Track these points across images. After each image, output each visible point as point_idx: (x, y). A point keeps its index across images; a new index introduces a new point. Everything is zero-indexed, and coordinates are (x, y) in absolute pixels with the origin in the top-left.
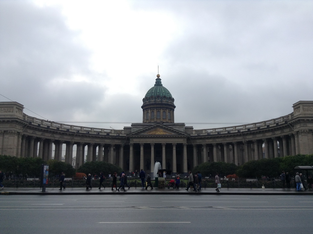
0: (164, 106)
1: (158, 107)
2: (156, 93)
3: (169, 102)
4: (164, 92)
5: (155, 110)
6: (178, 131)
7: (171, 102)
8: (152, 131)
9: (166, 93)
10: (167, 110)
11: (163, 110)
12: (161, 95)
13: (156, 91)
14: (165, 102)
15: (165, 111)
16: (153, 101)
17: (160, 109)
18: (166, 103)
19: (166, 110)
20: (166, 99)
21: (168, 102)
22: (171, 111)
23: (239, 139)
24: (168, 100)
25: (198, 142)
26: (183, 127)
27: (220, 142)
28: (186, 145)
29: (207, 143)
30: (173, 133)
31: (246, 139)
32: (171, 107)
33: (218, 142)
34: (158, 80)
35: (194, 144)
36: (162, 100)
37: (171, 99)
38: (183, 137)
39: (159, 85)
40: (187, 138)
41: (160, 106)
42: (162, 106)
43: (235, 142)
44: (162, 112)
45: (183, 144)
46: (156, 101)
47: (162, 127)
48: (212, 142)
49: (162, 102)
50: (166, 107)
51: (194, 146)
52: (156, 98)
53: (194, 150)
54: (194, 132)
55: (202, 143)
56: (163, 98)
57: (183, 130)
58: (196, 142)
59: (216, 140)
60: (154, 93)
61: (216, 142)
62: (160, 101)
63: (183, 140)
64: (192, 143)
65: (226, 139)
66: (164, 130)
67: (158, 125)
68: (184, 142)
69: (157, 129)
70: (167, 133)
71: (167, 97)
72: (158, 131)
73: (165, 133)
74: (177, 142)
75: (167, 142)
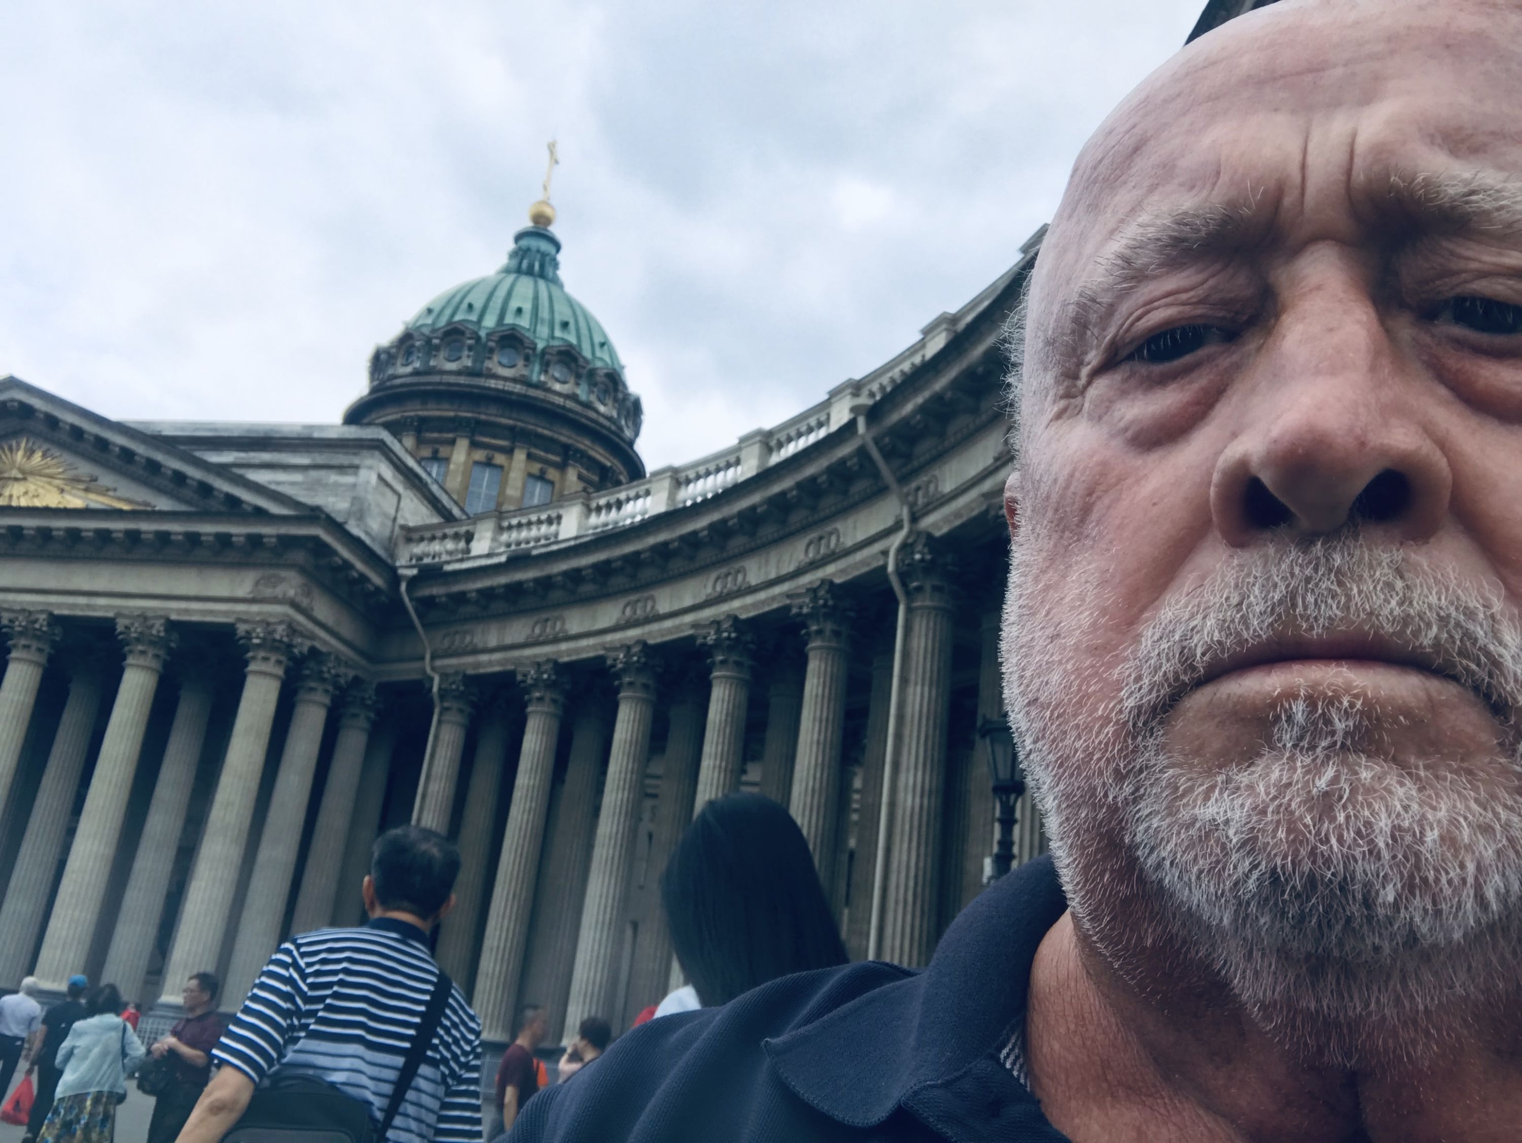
0: (490, 414)
1: (443, 424)
3: (557, 387)
7: (574, 397)
9: (544, 313)
10: (520, 456)
11: (474, 445)
14: (514, 380)
15: (500, 459)
17: (453, 442)
19: (509, 452)
20: (521, 363)
21: (539, 386)
22: (562, 467)
23: (860, 536)
24: (546, 372)
25: (493, 642)
26: (356, 461)
27: (689, 618)
28: (271, 645)
29: (569, 652)
30: (163, 504)
31: (926, 522)
32: (565, 436)
33: (668, 624)
34: (524, 243)
35: (444, 676)
36: (488, 364)
37: (584, 372)
38: (255, 541)
39: (519, 271)
40: (302, 570)
41: (452, 414)
42: (469, 415)
43: (813, 591)
44: (466, 463)
45: (242, 628)
46: (430, 371)
47: (53, 422)
48: (609, 638)
49: (481, 382)
50: (512, 429)
51: (435, 689)
52: (437, 348)
53: (436, 737)
54: (489, 535)
55: (528, 652)
56: (491, 351)
57: (349, 499)
58: (475, 651)
59: (653, 607)
60: (434, 315)
61: (647, 628)
62: (459, 373)
63: (257, 583)
64: (433, 657)
65: (740, 577)
66: (85, 468)
67: (13, 400)
68: (255, 608)
69: (11, 449)
70: (97, 501)
71: (541, 345)
72: (15, 473)
73: (75, 501)
74: (183, 605)
75: (70, 600)
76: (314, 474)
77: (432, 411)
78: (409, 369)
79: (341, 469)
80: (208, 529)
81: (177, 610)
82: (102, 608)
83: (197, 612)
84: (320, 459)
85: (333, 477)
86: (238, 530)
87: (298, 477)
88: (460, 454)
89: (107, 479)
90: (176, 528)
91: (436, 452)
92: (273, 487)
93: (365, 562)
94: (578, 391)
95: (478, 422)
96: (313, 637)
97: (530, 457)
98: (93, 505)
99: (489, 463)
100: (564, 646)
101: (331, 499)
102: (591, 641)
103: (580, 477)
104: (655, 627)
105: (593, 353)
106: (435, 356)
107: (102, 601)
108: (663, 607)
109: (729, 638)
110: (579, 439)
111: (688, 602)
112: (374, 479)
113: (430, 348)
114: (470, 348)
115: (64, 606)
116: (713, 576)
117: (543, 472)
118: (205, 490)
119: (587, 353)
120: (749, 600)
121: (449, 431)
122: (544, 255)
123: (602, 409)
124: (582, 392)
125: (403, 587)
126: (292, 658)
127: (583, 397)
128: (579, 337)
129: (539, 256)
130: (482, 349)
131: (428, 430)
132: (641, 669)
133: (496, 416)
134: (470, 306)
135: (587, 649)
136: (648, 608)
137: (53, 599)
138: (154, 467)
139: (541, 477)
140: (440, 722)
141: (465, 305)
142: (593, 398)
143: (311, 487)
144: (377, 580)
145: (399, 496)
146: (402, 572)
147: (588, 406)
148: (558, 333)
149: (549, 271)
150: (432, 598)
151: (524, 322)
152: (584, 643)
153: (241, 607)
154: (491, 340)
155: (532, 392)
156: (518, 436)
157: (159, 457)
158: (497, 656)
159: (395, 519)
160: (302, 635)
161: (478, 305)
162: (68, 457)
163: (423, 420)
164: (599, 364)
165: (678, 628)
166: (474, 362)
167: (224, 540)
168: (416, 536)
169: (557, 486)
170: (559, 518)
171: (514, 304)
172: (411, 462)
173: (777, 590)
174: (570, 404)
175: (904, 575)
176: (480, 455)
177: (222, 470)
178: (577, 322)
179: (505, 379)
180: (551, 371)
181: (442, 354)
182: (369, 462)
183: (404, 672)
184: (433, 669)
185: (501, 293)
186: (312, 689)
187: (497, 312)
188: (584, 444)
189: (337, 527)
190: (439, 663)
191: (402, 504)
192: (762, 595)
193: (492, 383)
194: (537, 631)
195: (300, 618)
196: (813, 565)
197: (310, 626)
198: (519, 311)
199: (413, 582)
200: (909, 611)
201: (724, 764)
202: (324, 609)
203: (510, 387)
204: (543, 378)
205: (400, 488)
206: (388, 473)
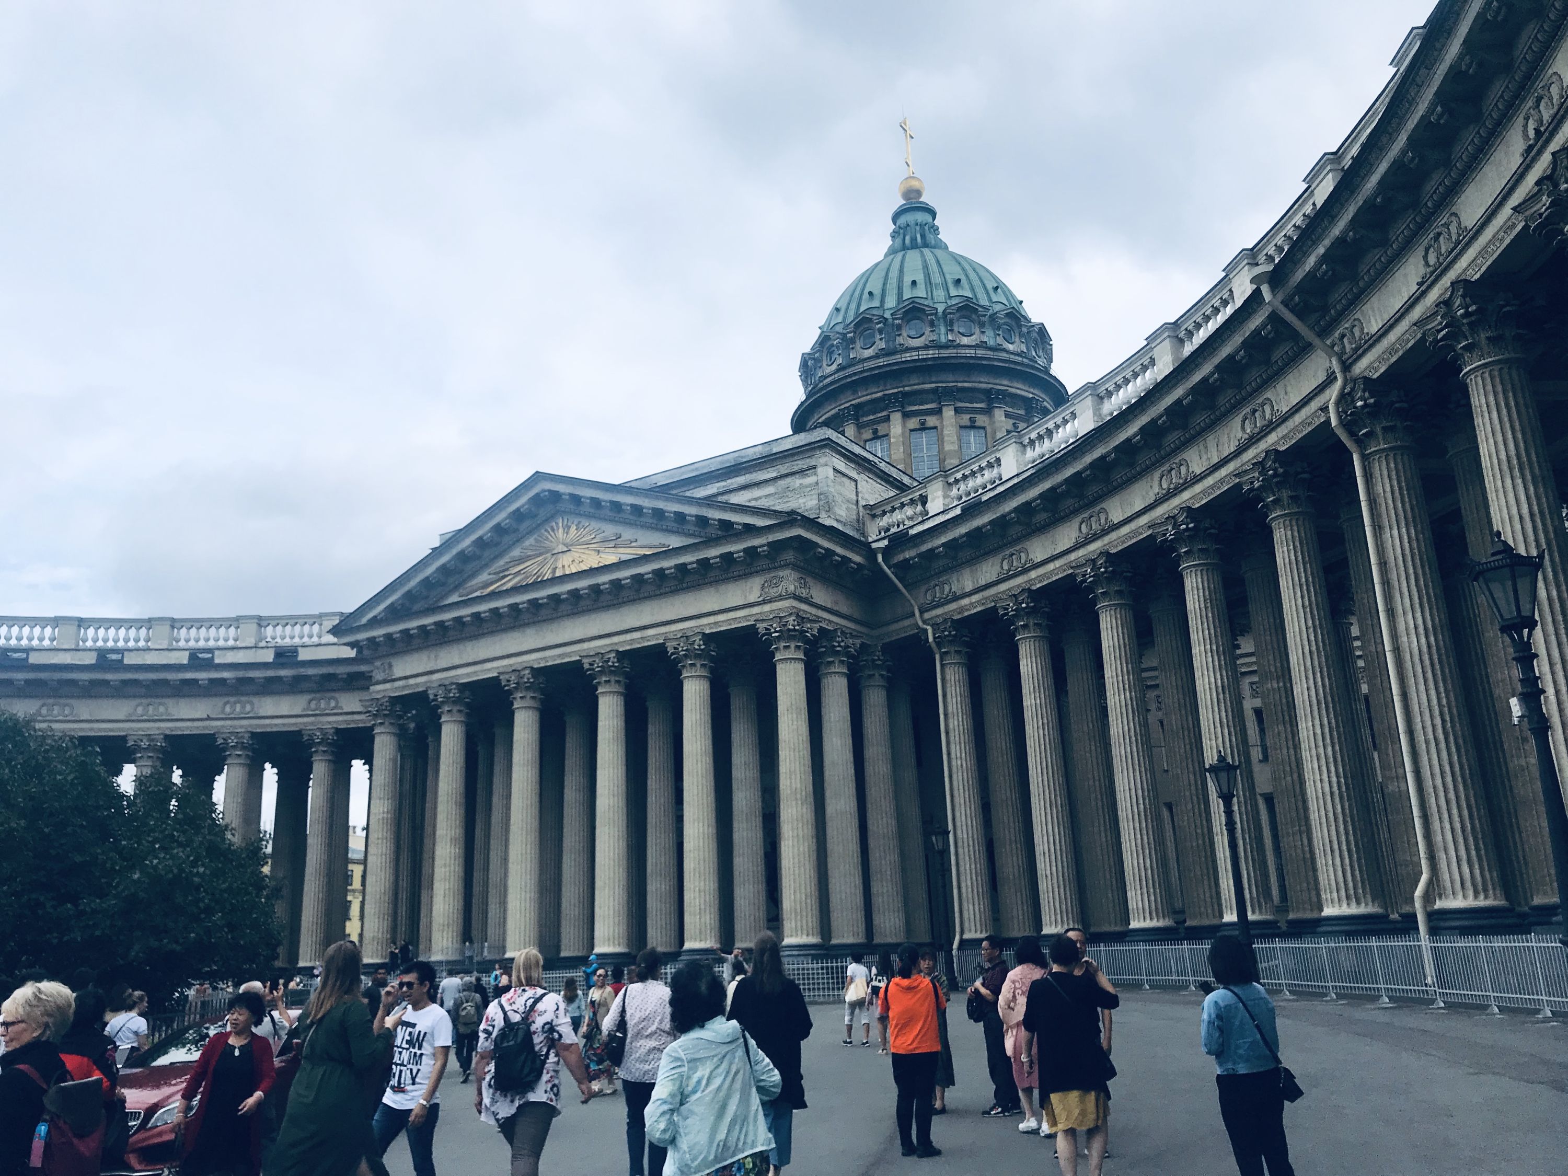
0: (913, 384)
1: (875, 406)
3: (965, 341)
7: (982, 345)
8: (521, 560)
9: (936, 278)
11: (906, 415)
12: (889, 302)
14: (926, 347)
15: (931, 421)
17: (887, 419)
18: (932, 355)
19: (938, 412)
20: (927, 330)
22: (988, 411)
23: (1295, 399)
24: (952, 330)
25: (969, 587)
26: (813, 462)
27: (1144, 520)
28: (787, 635)
29: (1040, 578)
30: (675, 542)
31: (1360, 368)
32: (983, 382)
33: (1125, 530)
34: (902, 220)
35: (935, 626)
36: (900, 340)
37: (986, 319)
38: (751, 552)
39: (904, 248)
40: (795, 567)
41: (880, 394)
42: (896, 391)
43: (1259, 465)
44: (903, 433)
45: (761, 627)
46: (853, 362)
47: (576, 500)
48: (1073, 556)
49: (897, 358)
50: (935, 391)
51: (931, 639)
52: (853, 341)
53: (943, 679)
54: (940, 493)
55: (1003, 587)
56: (899, 327)
57: (816, 497)
58: (956, 598)
59: (1107, 519)
60: (842, 312)
61: (1106, 539)
62: (877, 356)
63: (763, 588)
64: (921, 613)
65: (1183, 469)
66: (610, 530)
67: (544, 491)
68: (767, 608)
69: (553, 530)
70: (626, 553)
71: (941, 308)
72: (562, 548)
73: (610, 558)
74: (712, 619)
75: (628, 637)
76: (782, 483)
77: (863, 397)
78: (834, 367)
79: (801, 472)
80: (713, 553)
81: (709, 625)
82: (652, 637)
83: (724, 622)
84: (784, 469)
85: (797, 482)
86: (736, 547)
87: (770, 489)
88: (896, 427)
89: (628, 534)
90: (688, 558)
91: (875, 432)
92: (753, 504)
93: (843, 546)
94: (986, 339)
95: (905, 395)
96: (817, 620)
97: (957, 411)
98: (624, 558)
99: (923, 428)
100: (1033, 574)
101: (801, 501)
102: (1058, 563)
103: (1007, 415)
104: (1113, 536)
105: (990, 300)
106: (853, 348)
107: (651, 632)
108: (1116, 516)
109: (1187, 529)
110: (997, 381)
111: (1139, 506)
112: (831, 472)
113: (848, 343)
114: (880, 331)
115: (625, 643)
116: (1157, 475)
117: (972, 420)
118: (703, 521)
119: (984, 301)
120: (1198, 488)
121: (883, 410)
122: (922, 226)
123: (1011, 347)
124: (989, 337)
125: (880, 558)
126: (807, 641)
127: (991, 343)
128: (973, 289)
129: (918, 228)
130: (891, 328)
131: (863, 416)
132: (1111, 578)
133: (919, 384)
134: (870, 293)
135: (1055, 571)
136: (1103, 521)
137: (616, 639)
138: (659, 514)
139: (972, 426)
140: (942, 666)
141: (866, 295)
142: (1000, 340)
143: (782, 494)
144: (857, 559)
145: (856, 481)
146: (874, 545)
147: (998, 349)
148: (953, 293)
149: (930, 238)
150: (907, 561)
151: (921, 292)
152: (1051, 566)
153: (756, 610)
154: (897, 319)
155: (945, 353)
156: (942, 396)
157: (661, 505)
158: (975, 598)
159: (857, 501)
160: (811, 621)
161: (877, 292)
162: (595, 525)
163: (857, 407)
164: (997, 308)
165: (1135, 532)
166: (887, 342)
167: (728, 558)
168: (878, 511)
169: (989, 430)
170: (998, 460)
171: (907, 280)
172: (857, 450)
173: (1223, 472)
174: (981, 352)
175: (1350, 425)
176: (913, 423)
177: (709, 501)
178: (967, 276)
179: (917, 349)
180: (956, 329)
181: (859, 344)
182: (823, 460)
183: (899, 630)
184: (924, 622)
185: (894, 273)
186: (830, 663)
187: (896, 291)
188: (1003, 384)
189: (811, 523)
190: (927, 616)
191: (860, 489)
192: (1210, 481)
193: (907, 356)
194: (1006, 567)
195: (804, 607)
196: (1253, 440)
197: (813, 611)
198: (914, 283)
199: (886, 551)
200: (1364, 458)
201: (1214, 648)
202: (820, 595)
203: (923, 354)
204: (950, 338)
205: (853, 474)
206: (841, 464)
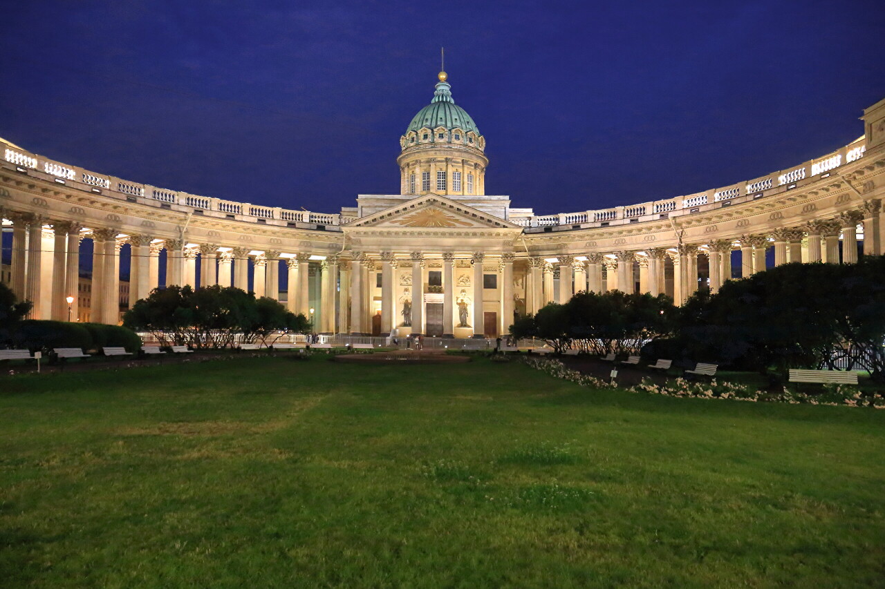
0: (456, 156)
2: (434, 121)
4: (457, 118)
5: (433, 165)
6: (488, 218)
8: (417, 217)
9: (462, 120)
10: (465, 169)
11: (453, 166)
12: (449, 124)
13: (435, 115)
15: (460, 170)
16: (426, 141)
18: (462, 148)
19: (462, 168)
21: (466, 145)
28: (510, 257)
31: (684, 240)
33: (601, 249)
36: (453, 140)
38: (504, 234)
42: (451, 157)
44: (452, 172)
45: (503, 254)
46: (435, 142)
47: (443, 204)
49: (453, 146)
50: (462, 160)
51: (533, 262)
55: (558, 253)
57: (504, 215)
59: (596, 245)
60: (429, 121)
63: (504, 243)
65: (623, 241)
66: (450, 214)
68: (505, 249)
69: (429, 210)
71: (465, 131)
74: (487, 249)
75: (458, 248)
76: (494, 209)
77: (439, 156)
80: (494, 231)
83: (491, 250)
84: (495, 205)
85: (499, 209)
86: (501, 232)
87: (489, 210)
89: (457, 217)
90: (485, 231)
94: (476, 145)
99: (457, 171)
100: (569, 252)
104: (597, 249)
106: (436, 137)
107: (466, 248)
110: (478, 161)
111: (607, 245)
118: (489, 221)
120: (628, 247)
125: (520, 237)
132: (596, 259)
138: (473, 215)
141: (439, 118)
143: (494, 212)
148: (467, 126)
152: (575, 251)
155: (467, 148)
157: (476, 213)
158: (548, 253)
161: (443, 118)
162: (445, 212)
166: (448, 139)
170: (558, 219)
171: (453, 117)
182: (508, 206)
184: (531, 257)
185: (448, 113)
193: (456, 147)
196: (648, 243)
200: (681, 257)
